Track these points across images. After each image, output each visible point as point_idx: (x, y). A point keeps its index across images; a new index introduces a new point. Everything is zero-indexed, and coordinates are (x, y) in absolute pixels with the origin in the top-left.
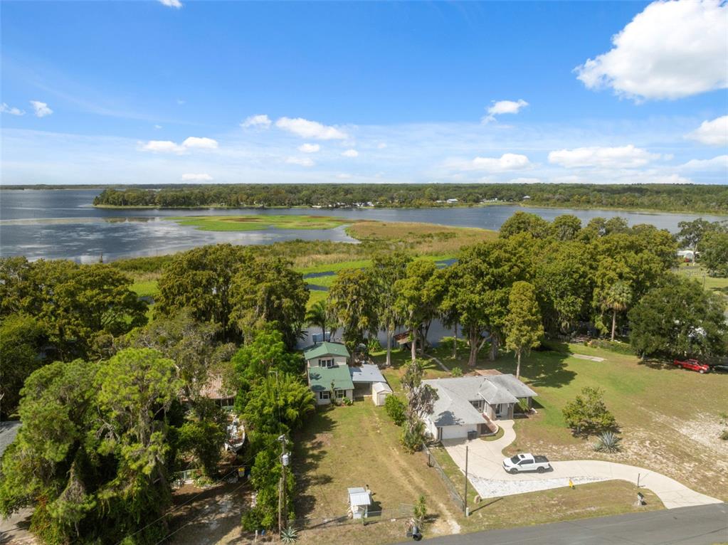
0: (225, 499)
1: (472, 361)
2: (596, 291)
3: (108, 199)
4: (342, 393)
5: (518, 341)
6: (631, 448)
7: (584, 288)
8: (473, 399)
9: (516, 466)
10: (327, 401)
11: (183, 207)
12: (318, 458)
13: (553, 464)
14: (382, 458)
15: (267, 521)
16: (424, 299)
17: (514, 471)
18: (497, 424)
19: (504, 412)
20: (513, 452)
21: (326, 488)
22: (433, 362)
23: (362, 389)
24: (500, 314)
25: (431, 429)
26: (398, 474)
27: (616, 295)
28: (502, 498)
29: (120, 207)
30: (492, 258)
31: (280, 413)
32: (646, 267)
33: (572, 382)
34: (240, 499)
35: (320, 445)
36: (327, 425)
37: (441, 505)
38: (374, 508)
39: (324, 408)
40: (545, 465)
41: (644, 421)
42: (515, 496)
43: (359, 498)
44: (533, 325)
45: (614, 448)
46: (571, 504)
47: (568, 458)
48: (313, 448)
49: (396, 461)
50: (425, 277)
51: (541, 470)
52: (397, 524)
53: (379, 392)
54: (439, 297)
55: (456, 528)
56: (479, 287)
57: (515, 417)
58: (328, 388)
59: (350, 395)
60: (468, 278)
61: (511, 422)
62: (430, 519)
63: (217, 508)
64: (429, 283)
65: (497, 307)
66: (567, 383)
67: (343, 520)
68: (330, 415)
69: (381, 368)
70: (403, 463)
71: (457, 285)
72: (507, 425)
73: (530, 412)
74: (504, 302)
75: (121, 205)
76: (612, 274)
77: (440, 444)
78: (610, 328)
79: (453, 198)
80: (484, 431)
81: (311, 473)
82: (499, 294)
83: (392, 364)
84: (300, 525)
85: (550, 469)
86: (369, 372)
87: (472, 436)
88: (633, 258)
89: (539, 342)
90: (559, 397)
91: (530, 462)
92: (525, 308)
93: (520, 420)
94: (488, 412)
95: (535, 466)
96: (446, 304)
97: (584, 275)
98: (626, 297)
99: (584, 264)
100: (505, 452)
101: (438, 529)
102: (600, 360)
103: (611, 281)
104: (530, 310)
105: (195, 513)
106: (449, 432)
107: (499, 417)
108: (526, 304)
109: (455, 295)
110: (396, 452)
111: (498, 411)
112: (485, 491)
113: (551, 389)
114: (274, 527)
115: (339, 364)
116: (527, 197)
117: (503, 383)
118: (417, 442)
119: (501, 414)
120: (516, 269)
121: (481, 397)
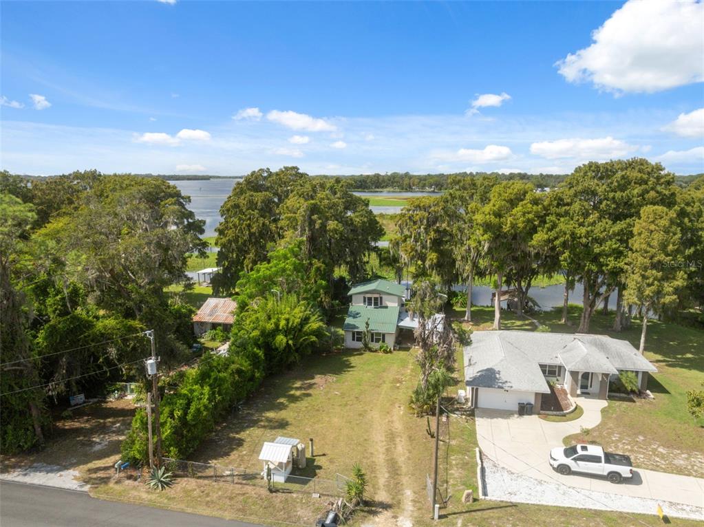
1: (583, 326)
4: (380, 337)
5: (640, 293)
8: (547, 362)
9: (569, 461)
10: (360, 345)
12: (294, 399)
13: (642, 472)
14: (374, 415)
16: (506, 229)
17: (563, 470)
18: (576, 401)
19: (595, 387)
24: (617, 254)
26: (378, 437)
28: (514, 505)
35: (311, 386)
37: (409, 493)
39: (352, 352)
40: (625, 471)
42: (540, 508)
44: (667, 270)
47: (680, 471)
48: (297, 389)
50: (513, 203)
51: (614, 478)
52: (316, 502)
57: (610, 398)
58: (362, 328)
59: (390, 341)
62: (373, 508)
64: (518, 210)
65: (612, 244)
70: (398, 426)
73: (640, 394)
74: (625, 237)
80: (550, 404)
81: (271, 415)
83: (474, 319)
85: (635, 479)
87: (524, 410)
89: (675, 297)
91: (596, 459)
92: (655, 243)
93: (618, 403)
94: (565, 382)
95: (605, 468)
100: (567, 439)
104: (663, 247)
106: (488, 397)
107: (584, 394)
108: (658, 237)
110: (400, 411)
115: (389, 304)
119: (590, 390)
121: (559, 361)
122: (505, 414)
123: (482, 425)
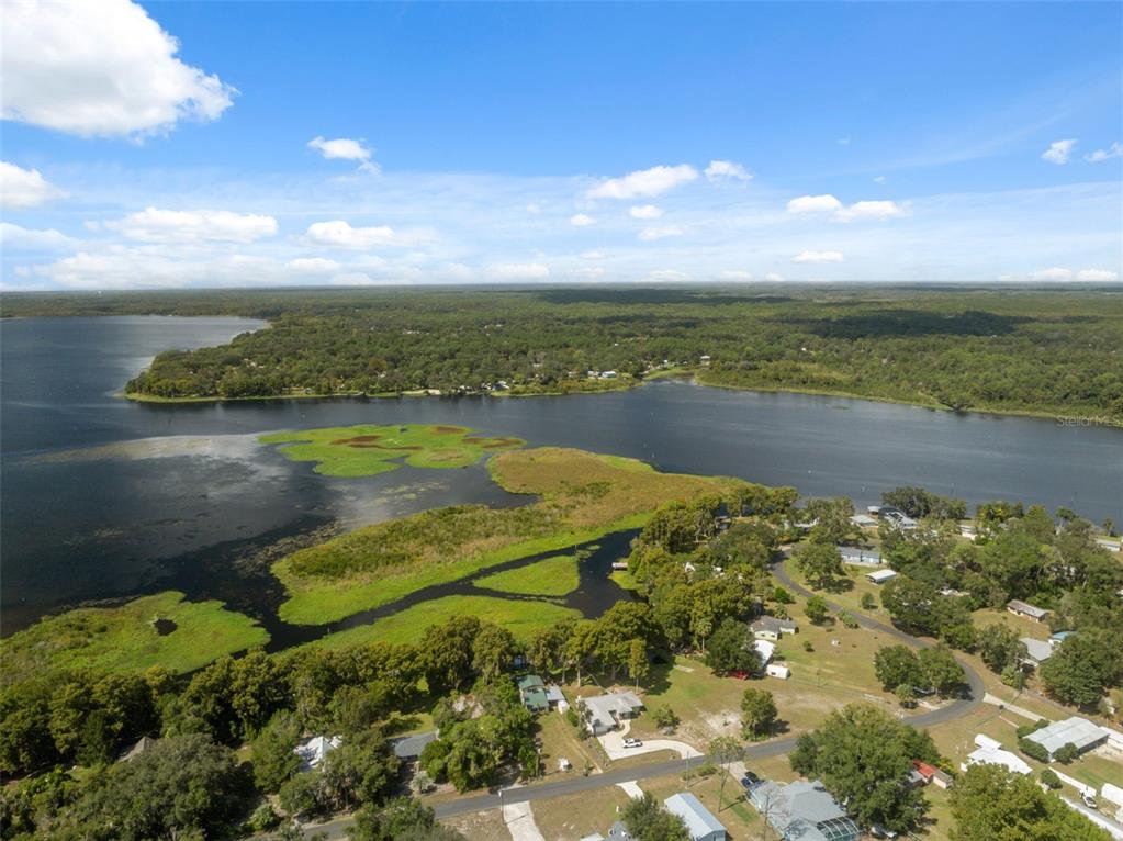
0: (508, 767)
1: (613, 677)
2: (691, 622)
3: (150, 388)
4: (543, 709)
5: (635, 672)
6: (680, 732)
7: (684, 621)
8: (611, 711)
9: (627, 744)
10: (537, 714)
11: (256, 397)
13: (644, 743)
14: (569, 745)
15: (532, 773)
16: (585, 650)
17: (626, 747)
18: (622, 722)
20: (626, 738)
21: (548, 760)
22: (591, 679)
23: (553, 703)
24: (626, 657)
25: (590, 728)
26: (576, 751)
27: (702, 627)
28: (619, 760)
29: (170, 400)
30: (623, 621)
31: (520, 726)
32: (723, 604)
33: (668, 691)
34: (515, 767)
35: (539, 740)
36: (538, 728)
37: (595, 763)
38: (570, 766)
39: (535, 717)
40: (640, 743)
41: (693, 716)
42: (625, 758)
43: (563, 763)
44: (643, 665)
45: (672, 733)
46: (646, 759)
47: (651, 740)
48: (537, 741)
49: (575, 744)
50: (585, 636)
51: (637, 746)
52: (578, 772)
53: (562, 706)
54: (593, 647)
55: (600, 771)
56: (615, 639)
57: (631, 718)
58: (535, 706)
59: (547, 710)
60: (608, 635)
61: (629, 721)
62: (591, 769)
63: (508, 771)
64: (587, 640)
65: (624, 654)
66: (664, 691)
67: (558, 771)
68: (539, 721)
69: (560, 685)
70: (579, 746)
71: (602, 640)
72: (626, 723)
73: (639, 715)
74: (628, 650)
75: (170, 397)
76: (699, 613)
77: (595, 736)
78: (701, 644)
79: (610, 370)
80: (616, 727)
82: (625, 645)
83: (566, 682)
84: (544, 774)
85: (642, 745)
86: (555, 692)
87: (609, 730)
88: (717, 598)
89: (647, 673)
90: (658, 702)
91: (633, 742)
93: (634, 720)
94: (618, 716)
95: (635, 744)
96: (596, 652)
97: (685, 612)
98: (708, 628)
99: (684, 603)
100: (624, 738)
101: (594, 772)
102: (689, 670)
103: (700, 618)
105: (501, 774)
106: (598, 729)
107: (624, 718)
109: (602, 646)
110: (574, 741)
111: (623, 716)
112: (613, 756)
113: (655, 697)
114: (534, 776)
115: (539, 690)
116: (706, 357)
117: (625, 699)
118: (585, 735)
119: (625, 716)
120: (636, 627)
121: (614, 708)
122: (603, 733)
123: (600, 739)
